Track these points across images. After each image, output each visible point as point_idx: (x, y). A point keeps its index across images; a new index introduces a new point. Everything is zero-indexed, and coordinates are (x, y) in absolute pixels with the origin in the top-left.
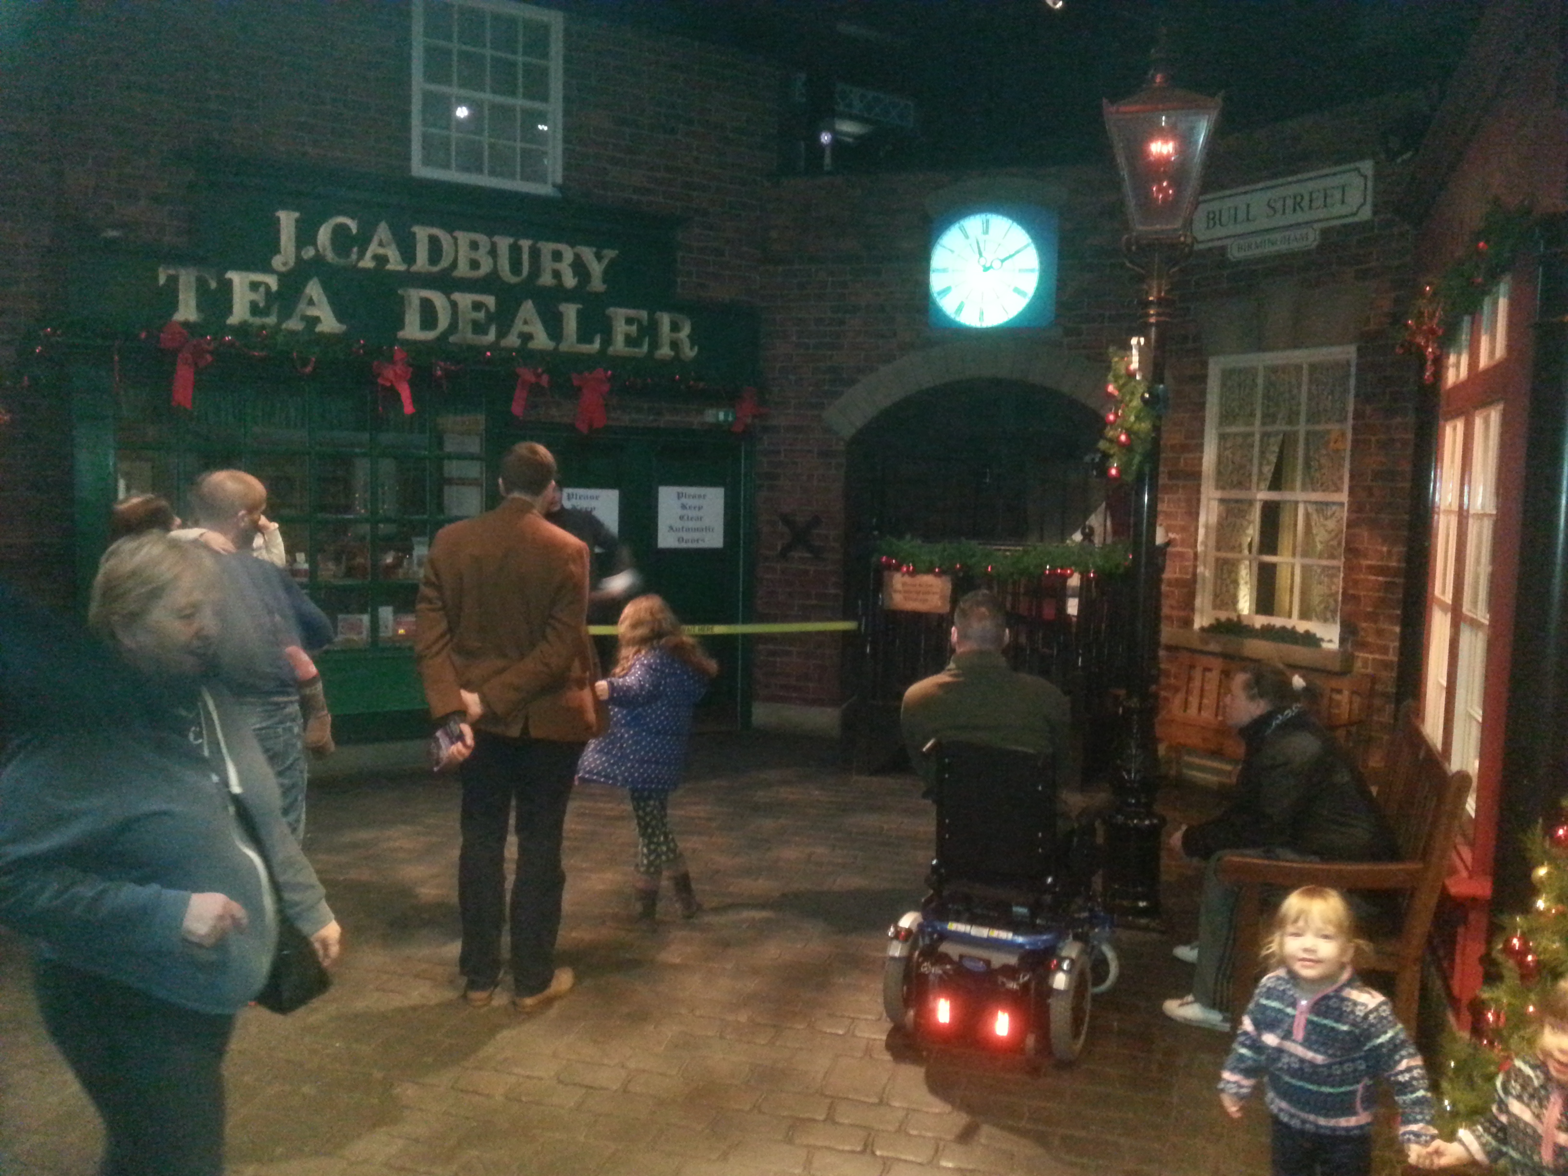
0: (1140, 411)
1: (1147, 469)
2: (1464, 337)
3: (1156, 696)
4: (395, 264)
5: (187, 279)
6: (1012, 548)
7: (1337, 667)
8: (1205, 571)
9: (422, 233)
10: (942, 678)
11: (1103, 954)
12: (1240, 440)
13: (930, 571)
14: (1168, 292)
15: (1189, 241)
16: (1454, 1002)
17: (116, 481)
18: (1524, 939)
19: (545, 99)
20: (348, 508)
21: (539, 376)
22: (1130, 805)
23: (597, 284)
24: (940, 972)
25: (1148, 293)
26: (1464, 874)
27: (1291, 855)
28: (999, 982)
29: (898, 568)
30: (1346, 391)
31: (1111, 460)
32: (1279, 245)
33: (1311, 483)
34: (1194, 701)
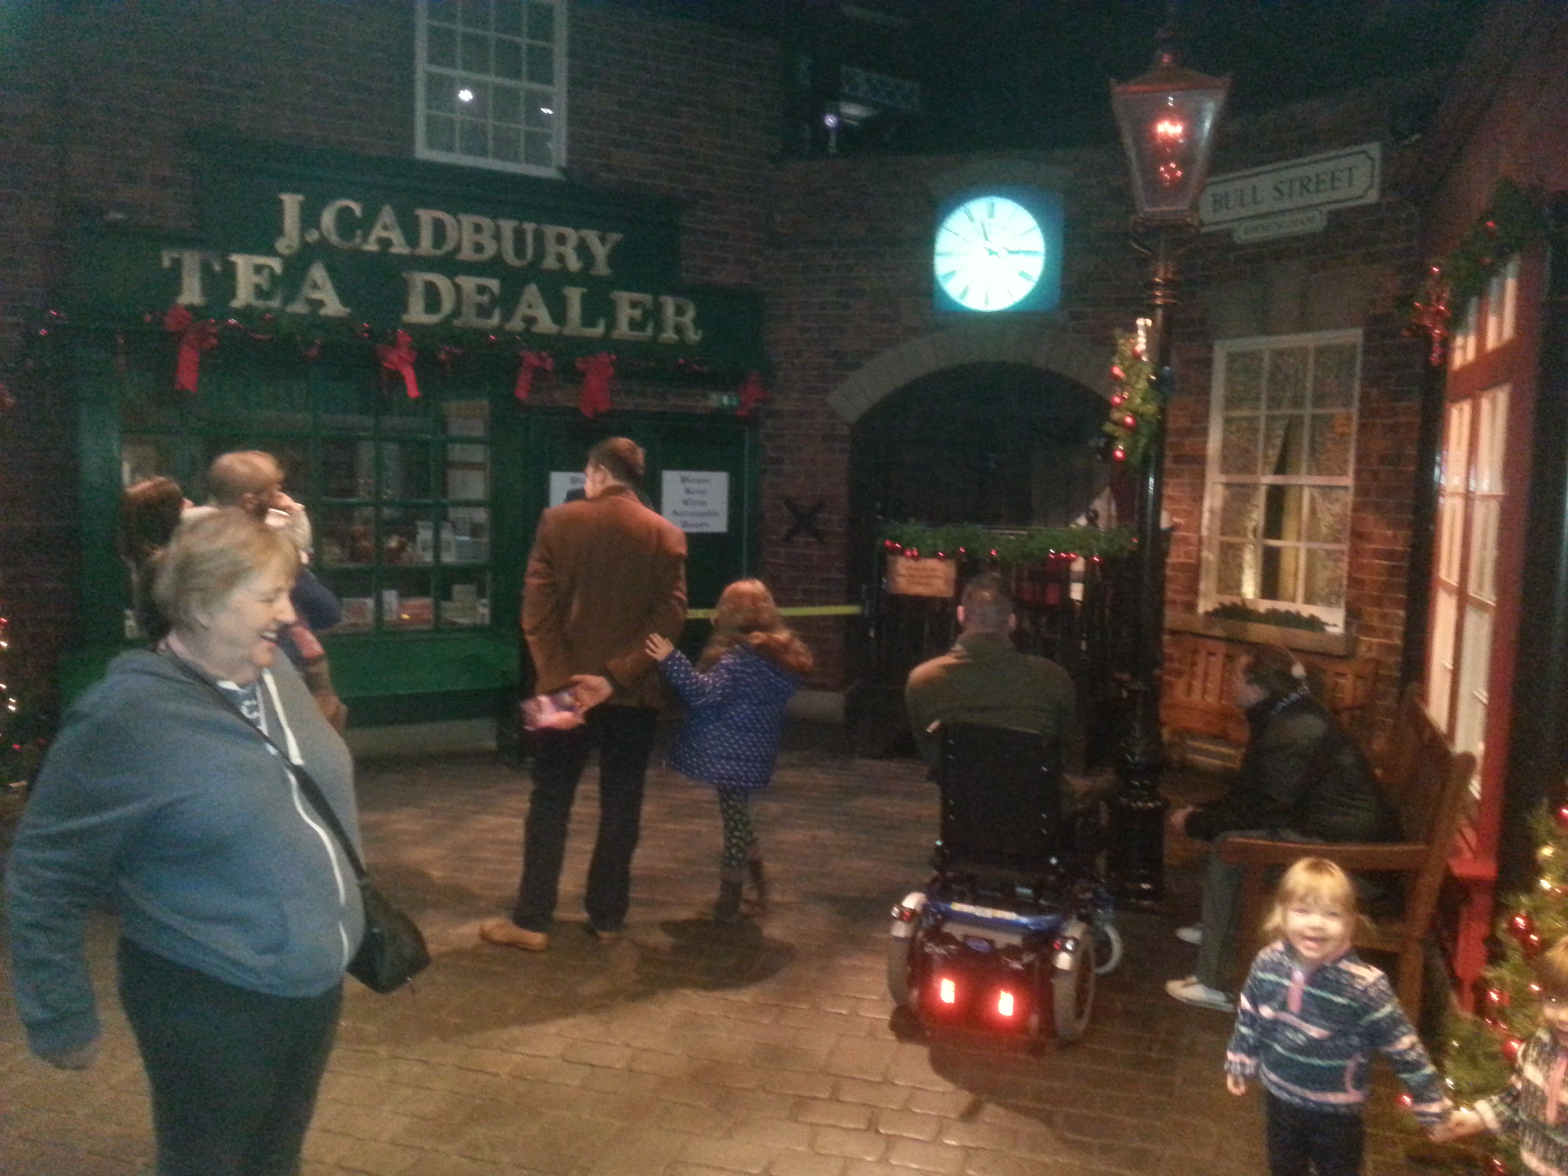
0: (1147, 392)
1: (1152, 453)
2: (1472, 319)
3: (1160, 679)
4: (400, 247)
5: (191, 261)
6: (1015, 532)
7: (1340, 650)
8: (1209, 556)
9: (426, 216)
10: (948, 659)
11: (1107, 935)
12: (1245, 424)
13: (934, 555)
14: (1175, 273)
15: (1196, 222)
16: (1457, 983)
17: (120, 464)
18: (1528, 918)
19: (549, 81)
20: (351, 493)
21: (542, 359)
22: (1134, 787)
23: (602, 268)
24: (943, 952)
25: (1155, 275)
26: (1468, 855)
27: (1293, 836)
28: (1003, 962)
29: (902, 552)
30: (1351, 376)
31: (1117, 442)
32: (1288, 227)
33: (1317, 468)
34: (1197, 684)
